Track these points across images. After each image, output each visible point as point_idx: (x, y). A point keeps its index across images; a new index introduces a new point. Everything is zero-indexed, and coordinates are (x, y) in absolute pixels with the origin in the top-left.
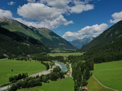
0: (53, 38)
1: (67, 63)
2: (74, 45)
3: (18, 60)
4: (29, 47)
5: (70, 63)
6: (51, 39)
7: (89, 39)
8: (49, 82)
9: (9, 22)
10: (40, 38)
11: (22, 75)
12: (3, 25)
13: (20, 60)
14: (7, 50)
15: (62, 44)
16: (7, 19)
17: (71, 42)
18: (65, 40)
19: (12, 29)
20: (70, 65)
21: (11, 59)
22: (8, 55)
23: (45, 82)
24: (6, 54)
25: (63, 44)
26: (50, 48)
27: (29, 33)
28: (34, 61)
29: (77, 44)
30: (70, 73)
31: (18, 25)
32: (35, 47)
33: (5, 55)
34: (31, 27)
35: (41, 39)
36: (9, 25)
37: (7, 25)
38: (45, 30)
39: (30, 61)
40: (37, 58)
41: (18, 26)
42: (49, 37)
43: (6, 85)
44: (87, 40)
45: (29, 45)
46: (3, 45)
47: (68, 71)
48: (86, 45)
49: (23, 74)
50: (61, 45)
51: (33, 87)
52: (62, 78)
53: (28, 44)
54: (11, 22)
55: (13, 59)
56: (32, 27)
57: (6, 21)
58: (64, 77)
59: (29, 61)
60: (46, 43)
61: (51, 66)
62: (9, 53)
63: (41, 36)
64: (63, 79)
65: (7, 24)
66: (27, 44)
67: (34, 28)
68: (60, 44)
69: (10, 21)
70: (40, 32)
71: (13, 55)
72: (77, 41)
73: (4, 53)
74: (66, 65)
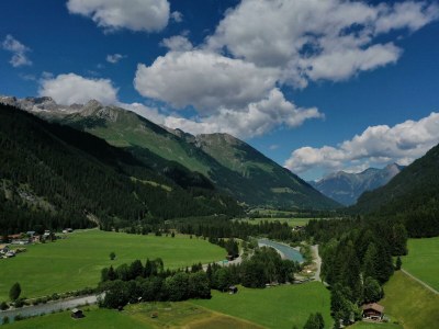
0: (251, 170)
1: (303, 243)
2: (330, 196)
3: (133, 232)
4: (168, 195)
5: (314, 244)
6: (246, 174)
7: (385, 172)
8: (235, 290)
9: (107, 115)
10: (208, 169)
11: (144, 264)
12: (90, 126)
13: (139, 233)
14: (97, 203)
15: (282, 190)
16: (101, 108)
17: (318, 184)
18: (296, 177)
19: (117, 137)
20: (315, 249)
21: (110, 230)
22: (102, 218)
23: (221, 290)
24: (94, 213)
25: (289, 191)
26: (241, 202)
27: (170, 150)
28: (187, 236)
29: (342, 192)
30: (316, 270)
31: (136, 126)
32: (191, 194)
33: (91, 217)
34: (176, 133)
35: (209, 173)
36: (106, 127)
37: (100, 126)
38: (224, 142)
39: (173, 235)
40: (196, 227)
41: (136, 130)
42: (237, 165)
43: (91, 292)
44: (377, 176)
45: (169, 189)
46: (88, 185)
47: (305, 264)
48: (375, 191)
49: (149, 263)
50: (282, 194)
51: (180, 300)
52: (284, 282)
53: (167, 185)
54: (113, 117)
55: (117, 231)
56: (182, 132)
57: (98, 114)
58: (292, 280)
59: (170, 236)
60: (225, 186)
61: (245, 250)
62: (103, 212)
63: (210, 160)
64: (288, 283)
65: (101, 123)
66: (163, 186)
67: (188, 135)
68: (276, 190)
69: (111, 114)
70: (206, 149)
71: (117, 219)
72: (340, 181)
73: (90, 210)
74: (298, 248)
